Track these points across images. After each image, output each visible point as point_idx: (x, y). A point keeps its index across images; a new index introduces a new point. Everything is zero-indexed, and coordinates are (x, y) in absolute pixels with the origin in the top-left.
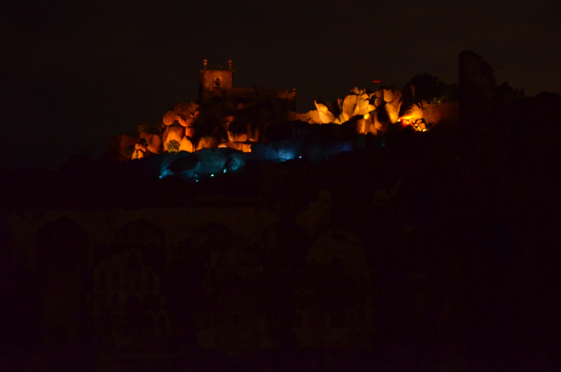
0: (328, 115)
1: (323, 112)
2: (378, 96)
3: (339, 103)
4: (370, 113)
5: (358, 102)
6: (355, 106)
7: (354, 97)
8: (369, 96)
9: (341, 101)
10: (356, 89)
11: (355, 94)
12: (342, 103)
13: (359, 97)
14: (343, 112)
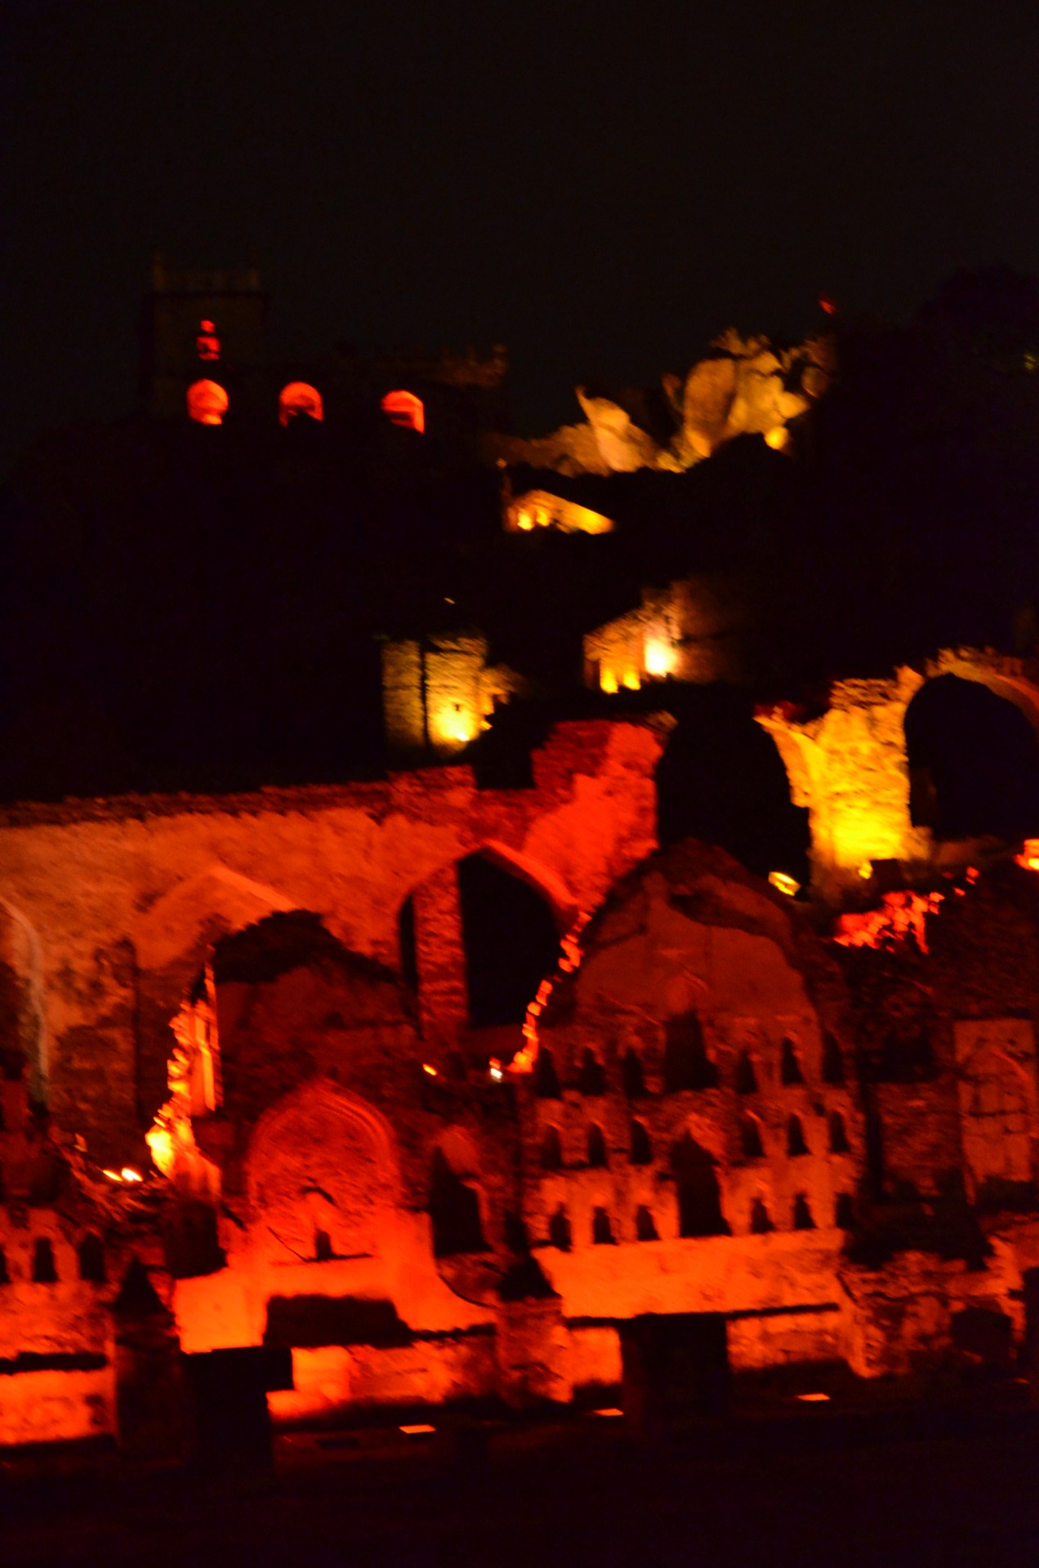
0: (630, 439)
1: (611, 429)
2: (813, 358)
3: (670, 391)
6: (729, 400)
7: (726, 367)
8: (779, 358)
9: (677, 384)
10: (731, 333)
11: (727, 355)
12: (681, 393)
13: (744, 365)
14: (688, 426)
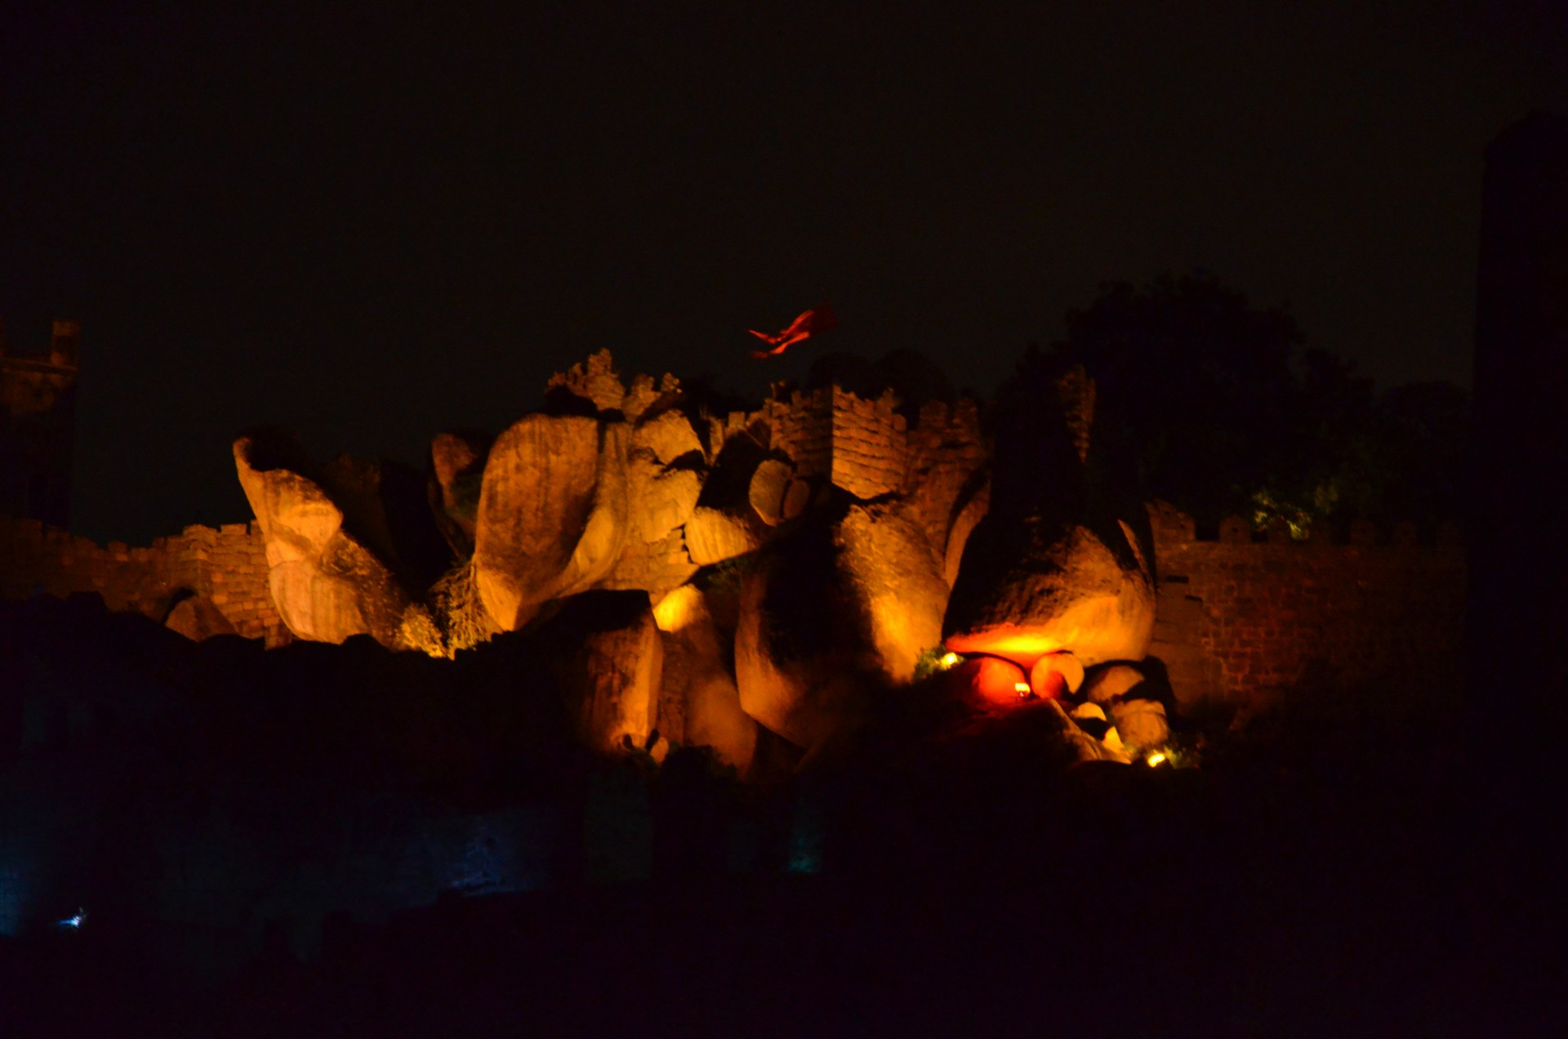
0: (338, 569)
1: (300, 542)
2: (777, 440)
3: (444, 477)
4: (703, 578)
5: (609, 481)
6: (580, 511)
7: (579, 434)
8: (703, 432)
9: (464, 461)
10: (599, 362)
11: (583, 408)
12: (470, 479)
13: (621, 435)
14: (476, 558)
